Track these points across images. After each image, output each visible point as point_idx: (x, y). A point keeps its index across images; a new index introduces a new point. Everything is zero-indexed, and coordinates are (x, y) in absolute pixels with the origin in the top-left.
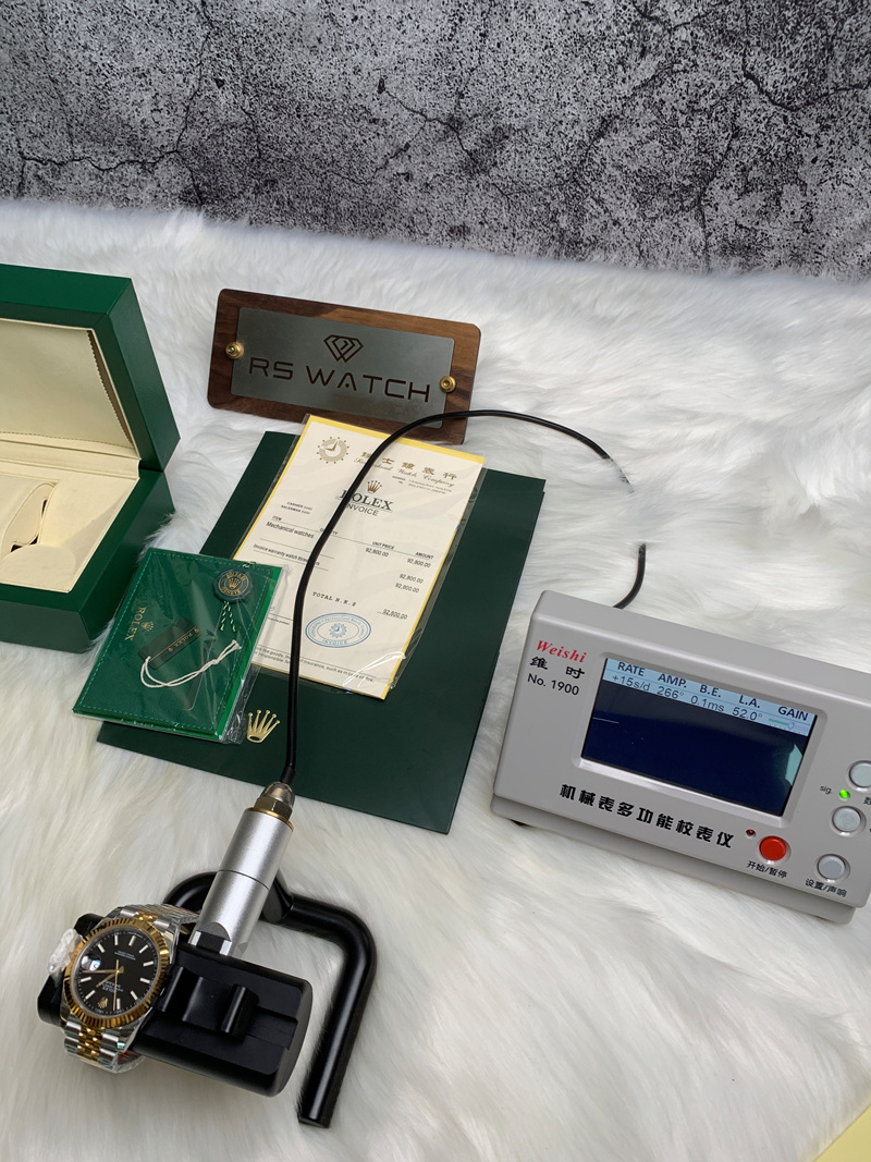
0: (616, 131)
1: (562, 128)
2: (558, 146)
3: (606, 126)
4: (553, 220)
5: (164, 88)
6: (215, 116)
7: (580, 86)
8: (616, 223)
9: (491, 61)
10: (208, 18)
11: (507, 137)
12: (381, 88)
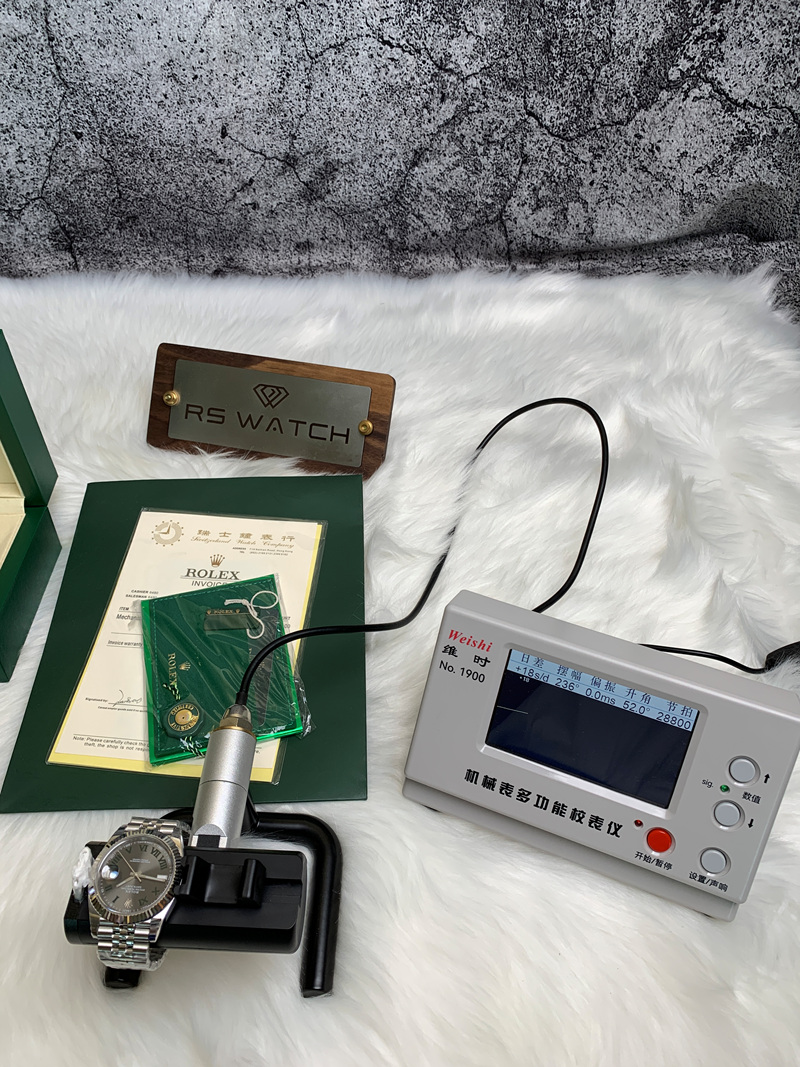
0: (427, 160)
1: (382, 160)
2: (380, 174)
3: (418, 158)
4: (382, 233)
5: (27, 141)
6: (77, 163)
7: (393, 127)
8: (434, 234)
9: (317, 108)
10: (63, 80)
11: (337, 170)
12: (224, 134)
